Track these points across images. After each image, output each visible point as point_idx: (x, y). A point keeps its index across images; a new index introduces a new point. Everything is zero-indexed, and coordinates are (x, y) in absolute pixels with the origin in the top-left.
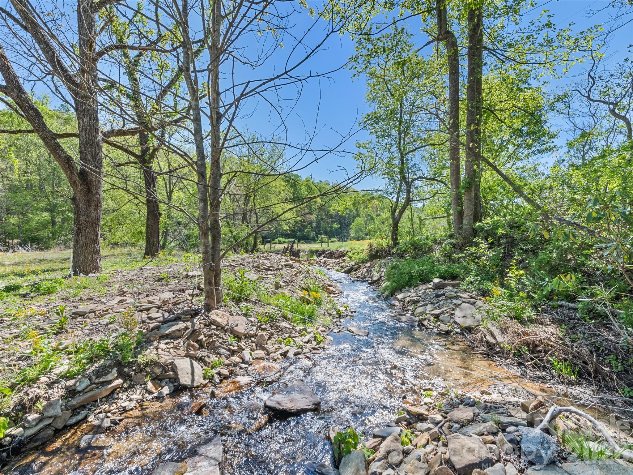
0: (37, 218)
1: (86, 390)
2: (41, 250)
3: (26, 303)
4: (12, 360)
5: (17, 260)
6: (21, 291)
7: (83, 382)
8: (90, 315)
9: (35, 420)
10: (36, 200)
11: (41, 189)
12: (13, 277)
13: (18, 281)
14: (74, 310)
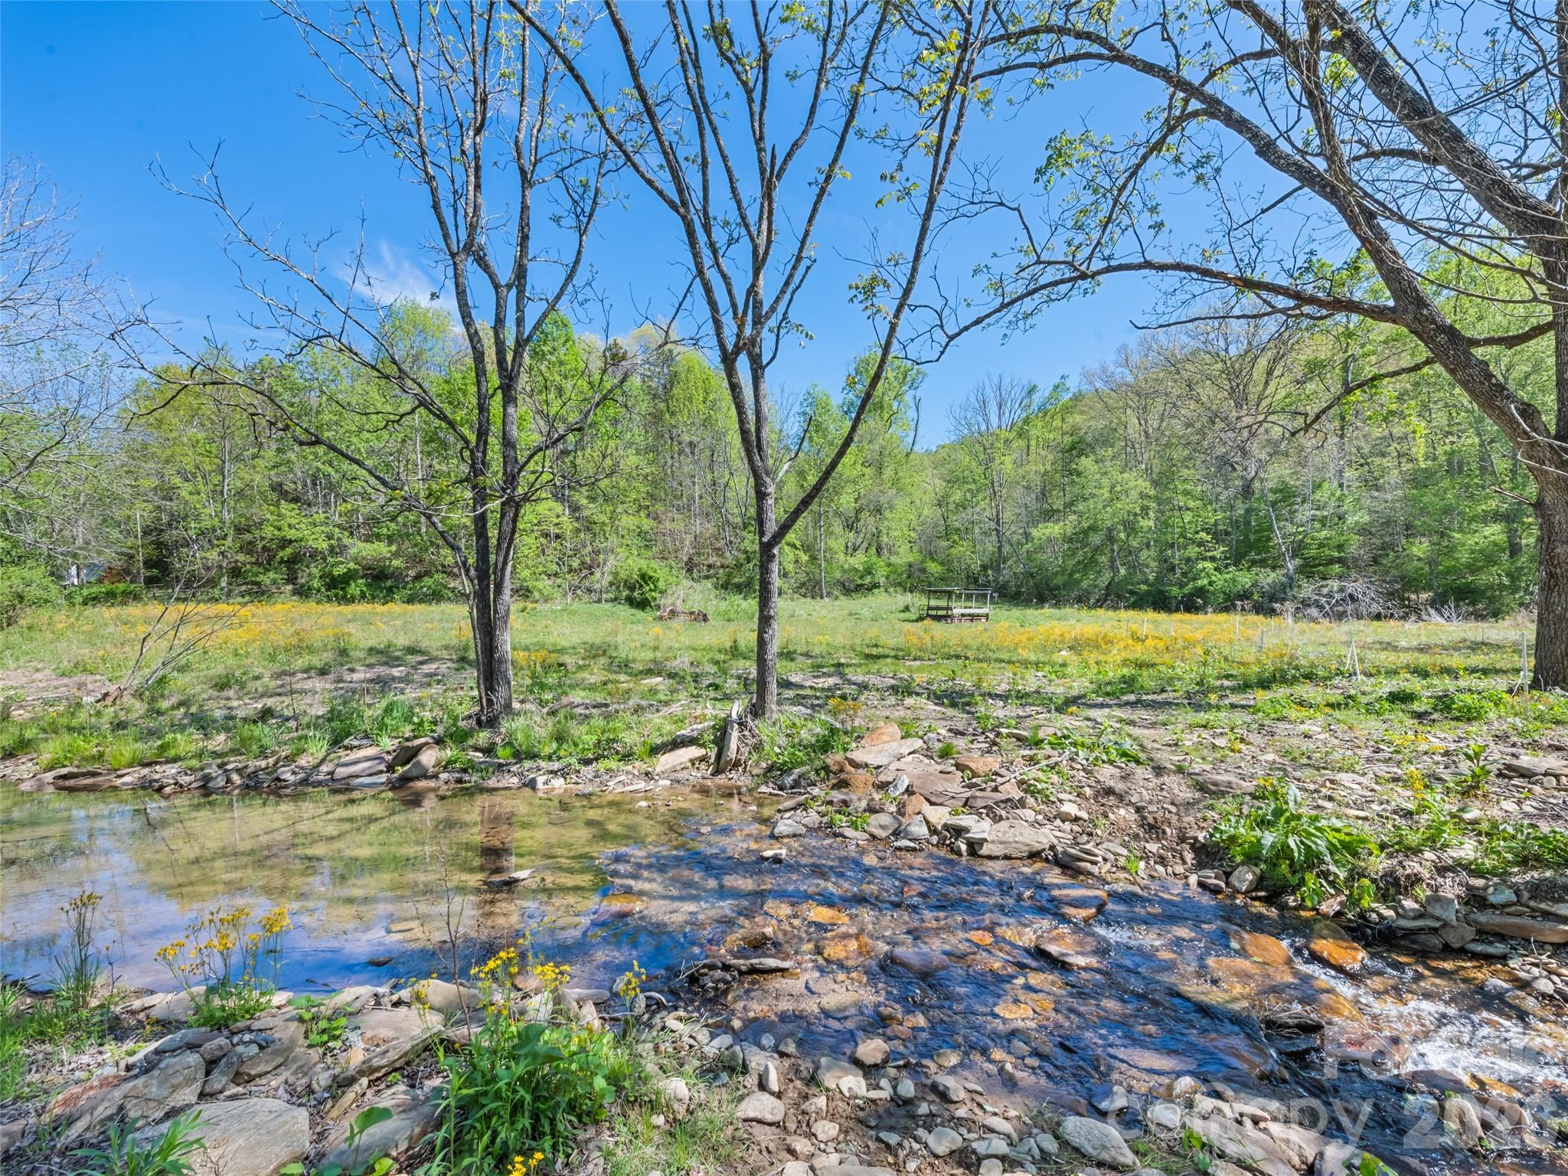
0: (1471, 541)
1: (1508, 910)
2: (1480, 617)
3: (1421, 728)
4: (1385, 810)
5: (1424, 639)
6: (1416, 706)
7: (1502, 892)
8: (1545, 779)
9: (1413, 910)
10: (1471, 496)
11: (1483, 469)
12: (1408, 676)
13: (1415, 685)
14: (1509, 760)
